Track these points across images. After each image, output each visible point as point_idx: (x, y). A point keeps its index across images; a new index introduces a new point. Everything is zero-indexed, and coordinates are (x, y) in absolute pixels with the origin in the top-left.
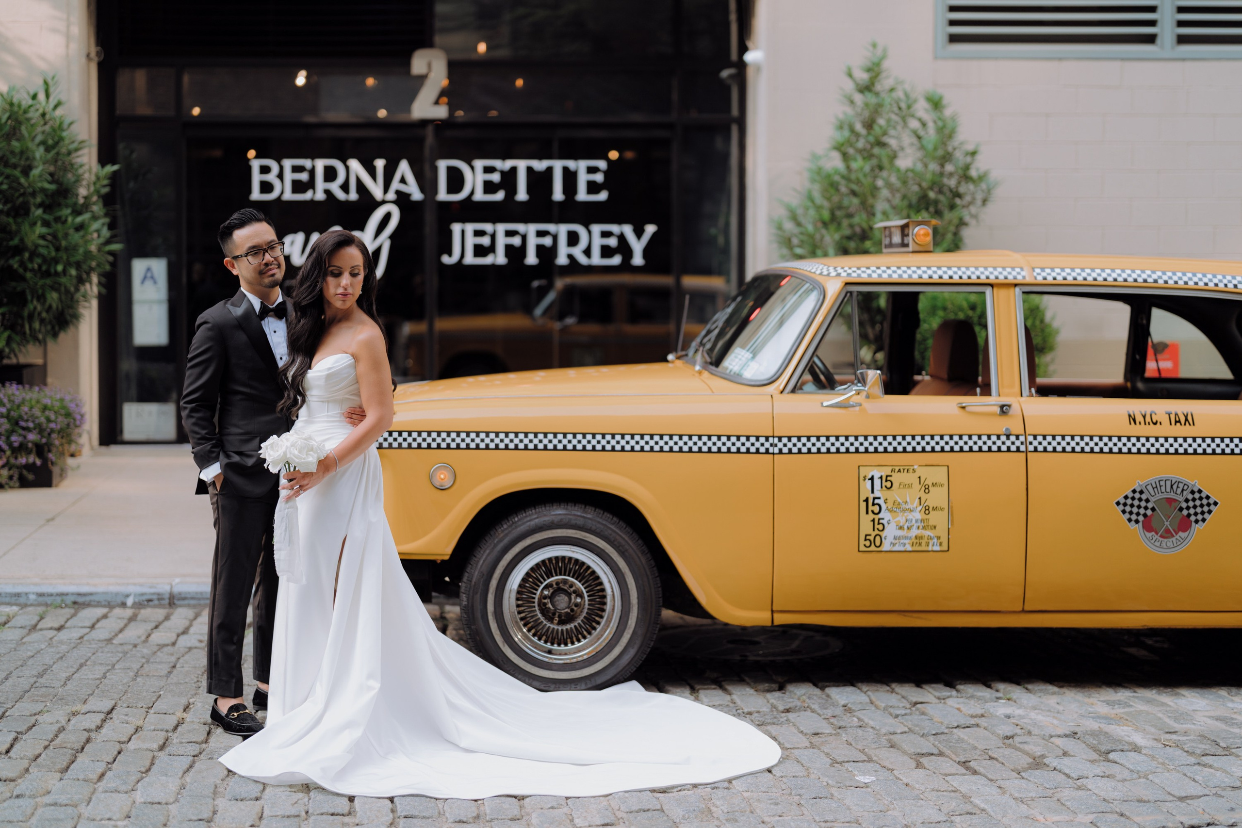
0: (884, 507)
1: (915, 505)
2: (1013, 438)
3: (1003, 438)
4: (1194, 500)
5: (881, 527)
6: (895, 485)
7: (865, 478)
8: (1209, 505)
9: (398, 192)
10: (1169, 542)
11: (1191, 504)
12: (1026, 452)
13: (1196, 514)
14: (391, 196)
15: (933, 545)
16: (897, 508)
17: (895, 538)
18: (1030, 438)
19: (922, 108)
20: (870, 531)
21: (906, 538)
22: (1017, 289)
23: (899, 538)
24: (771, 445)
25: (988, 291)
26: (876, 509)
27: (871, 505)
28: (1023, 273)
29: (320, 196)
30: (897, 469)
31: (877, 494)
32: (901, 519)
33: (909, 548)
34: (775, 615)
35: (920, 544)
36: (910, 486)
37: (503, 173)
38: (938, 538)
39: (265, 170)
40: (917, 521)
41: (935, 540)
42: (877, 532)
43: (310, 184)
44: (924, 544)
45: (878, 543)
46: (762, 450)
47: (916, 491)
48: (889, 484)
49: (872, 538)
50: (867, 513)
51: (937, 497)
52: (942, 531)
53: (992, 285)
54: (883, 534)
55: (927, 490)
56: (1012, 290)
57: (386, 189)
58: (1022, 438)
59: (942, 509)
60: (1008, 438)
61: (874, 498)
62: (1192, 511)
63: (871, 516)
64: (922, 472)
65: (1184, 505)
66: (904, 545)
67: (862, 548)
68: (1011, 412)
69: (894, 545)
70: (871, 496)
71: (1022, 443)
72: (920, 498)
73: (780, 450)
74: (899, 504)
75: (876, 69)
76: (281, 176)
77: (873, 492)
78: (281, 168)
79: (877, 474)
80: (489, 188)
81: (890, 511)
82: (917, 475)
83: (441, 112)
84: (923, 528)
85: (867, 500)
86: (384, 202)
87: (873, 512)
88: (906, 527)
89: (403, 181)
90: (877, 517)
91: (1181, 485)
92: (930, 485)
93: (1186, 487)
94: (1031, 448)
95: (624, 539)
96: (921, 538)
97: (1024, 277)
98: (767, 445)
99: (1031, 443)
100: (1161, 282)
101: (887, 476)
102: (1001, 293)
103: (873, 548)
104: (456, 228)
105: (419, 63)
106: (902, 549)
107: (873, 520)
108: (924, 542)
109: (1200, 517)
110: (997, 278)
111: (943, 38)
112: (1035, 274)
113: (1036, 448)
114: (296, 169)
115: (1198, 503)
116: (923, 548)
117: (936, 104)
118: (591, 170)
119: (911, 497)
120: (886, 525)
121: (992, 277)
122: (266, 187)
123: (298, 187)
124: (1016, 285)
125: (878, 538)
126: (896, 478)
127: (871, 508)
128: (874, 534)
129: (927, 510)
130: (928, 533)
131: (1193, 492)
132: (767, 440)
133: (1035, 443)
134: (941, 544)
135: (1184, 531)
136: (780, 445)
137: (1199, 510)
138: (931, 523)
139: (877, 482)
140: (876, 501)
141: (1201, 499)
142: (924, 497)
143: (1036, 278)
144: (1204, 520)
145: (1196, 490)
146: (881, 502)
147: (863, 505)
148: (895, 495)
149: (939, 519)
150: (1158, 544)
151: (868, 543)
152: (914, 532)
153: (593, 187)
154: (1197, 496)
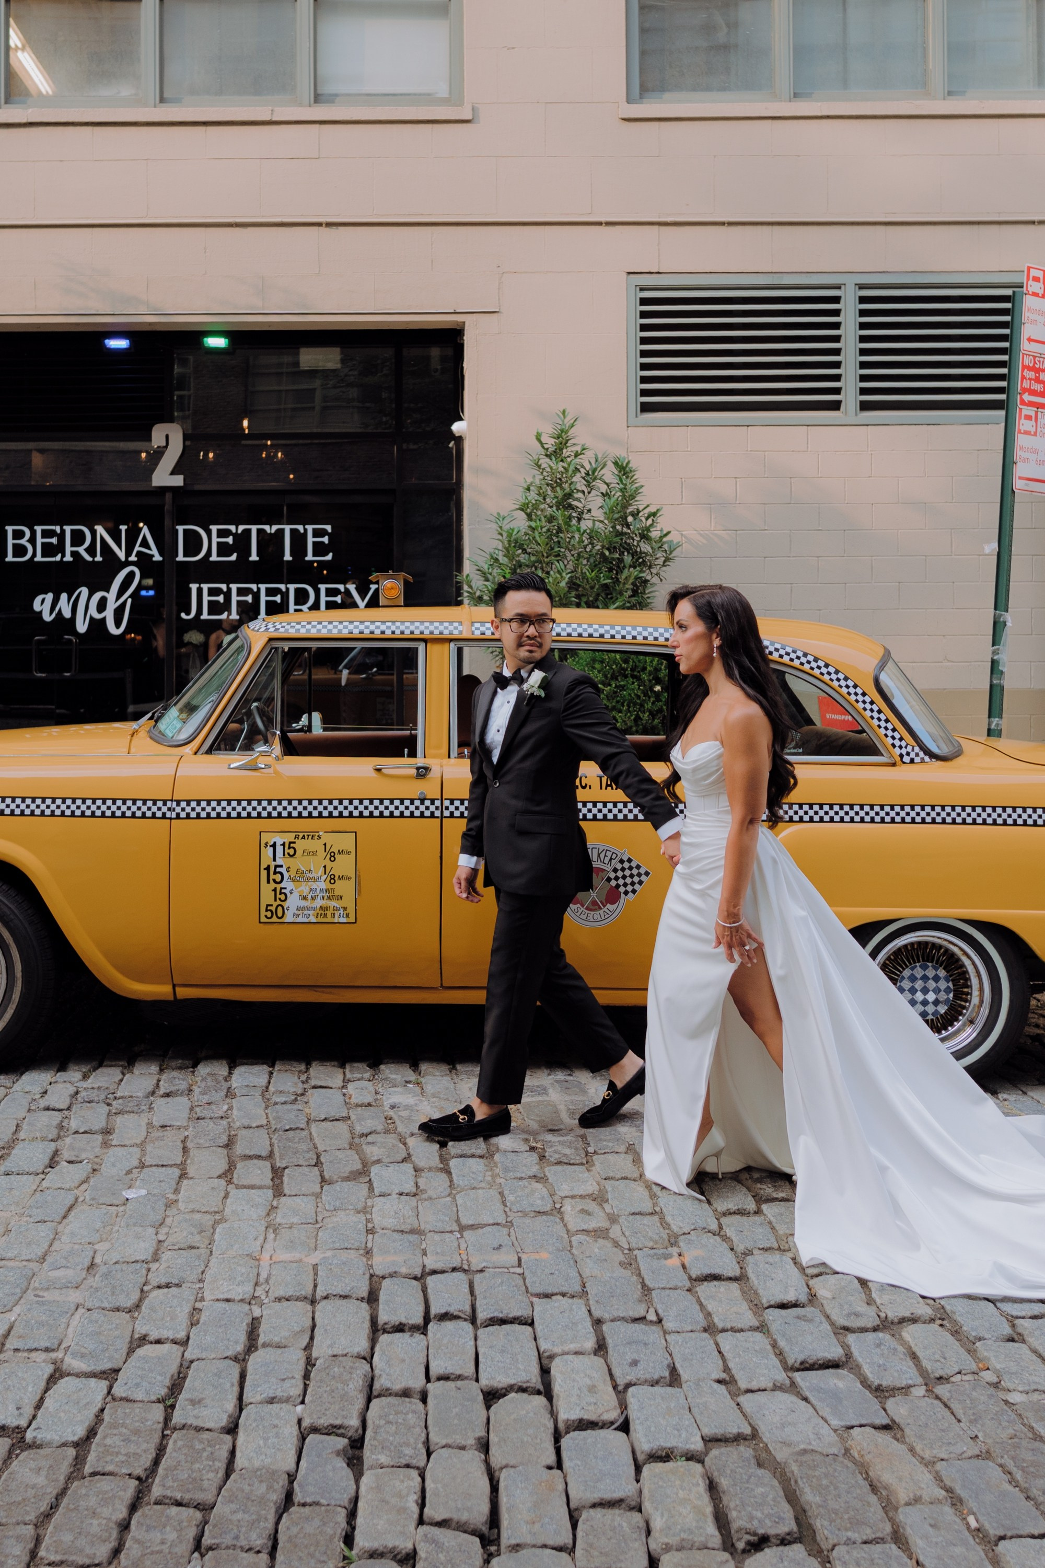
0: (286, 875)
1: (319, 875)
2: (427, 803)
3: (417, 803)
4: (623, 869)
5: (283, 897)
6: (299, 852)
7: (266, 844)
8: (639, 875)
9: (139, 554)
10: (597, 915)
11: (620, 874)
12: (442, 817)
13: (625, 885)
14: (133, 558)
15: (339, 917)
16: (300, 876)
17: (298, 909)
18: (447, 803)
19: (609, 474)
20: (271, 901)
21: (310, 908)
22: (452, 644)
23: (303, 909)
24: (169, 809)
25: (421, 647)
26: (278, 878)
27: (273, 873)
28: (460, 628)
29: (68, 558)
30: (301, 835)
31: (279, 861)
32: (304, 888)
33: (313, 919)
34: (178, 989)
35: (325, 915)
36: (314, 853)
37: (235, 536)
38: (345, 909)
39: (18, 535)
40: (321, 891)
41: (342, 912)
42: (278, 902)
43: (61, 548)
44: (329, 915)
45: (280, 914)
46: (159, 814)
47: (321, 858)
48: (291, 851)
49: (273, 909)
50: (268, 882)
51: (345, 865)
52: (349, 902)
53: (425, 641)
54: (286, 905)
55: (333, 858)
56: (446, 645)
57: (128, 553)
58: (438, 803)
59: (349, 878)
60: (422, 803)
61: (276, 866)
62: (621, 882)
63: (273, 885)
64: (327, 838)
65: (612, 875)
66: (308, 916)
67: (263, 919)
68: (431, 775)
69: (297, 916)
70: (273, 864)
71: (437, 808)
72: (325, 867)
73: (178, 814)
74: (303, 872)
75: (564, 436)
76: (32, 540)
77: (274, 860)
78: (33, 533)
79: (279, 842)
80: (224, 549)
81: (293, 880)
82: (322, 841)
83: (178, 481)
84: (328, 898)
85: (268, 868)
86: (127, 563)
87: (274, 880)
88: (309, 897)
89: (145, 544)
90: (279, 887)
91: (609, 854)
92: (336, 852)
93: (614, 856)
94: (447, 813)
95: (10, 908)
96: (327, 908)
97: (461, 632)
98: (164, 809)
99: (447, 808)
100: (607, 636)
101: (290, 843)
102: (434, 649)
103: (274, 919)
104: (194, 587)
105: (158, 435)
106: (306, 920)
107: (275, 890)
108: (329, 913)
109: (629, 888)
110: (432, 633)
111: (634, 407)
112: (473, 629)
113: (452, 813)
114: (45, 534)
115: (627, 873)
116: (329, 919)
117: (623, 469)
118: (316, 533)
119: (316, 865)
120: (288, 895)
121: (427, 632)
122: (19, 550)
123: (48, 550)
124: (451, 640)
125: (280, 909)
126: (300, 845)
127: (272, 876)
128: (275, 904)
129: (332, 879)
130: (333, 903)
131: (622, 861)
132: (165, 804)
133: (452, 808)
134: (347, 916)
135: (613, 903)
136: (178, 810)
137: (628, 880)
138: (336, 893)
139: (279, 849)
140: (278, 869)
141: (631, 868)
142: (329, 865)
143: (473, 634)
144: (634, 891)
145: (625, 859)
146: (283, 870)
147: (264, 873)
148: (298, 863)
149: (345, 888)
150: (584, 917)
151: (269, 914)
152: (319, 903)
153: (319, 549)
154: (626, 865)
